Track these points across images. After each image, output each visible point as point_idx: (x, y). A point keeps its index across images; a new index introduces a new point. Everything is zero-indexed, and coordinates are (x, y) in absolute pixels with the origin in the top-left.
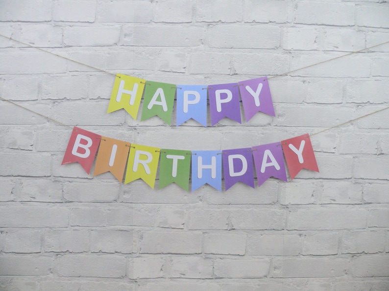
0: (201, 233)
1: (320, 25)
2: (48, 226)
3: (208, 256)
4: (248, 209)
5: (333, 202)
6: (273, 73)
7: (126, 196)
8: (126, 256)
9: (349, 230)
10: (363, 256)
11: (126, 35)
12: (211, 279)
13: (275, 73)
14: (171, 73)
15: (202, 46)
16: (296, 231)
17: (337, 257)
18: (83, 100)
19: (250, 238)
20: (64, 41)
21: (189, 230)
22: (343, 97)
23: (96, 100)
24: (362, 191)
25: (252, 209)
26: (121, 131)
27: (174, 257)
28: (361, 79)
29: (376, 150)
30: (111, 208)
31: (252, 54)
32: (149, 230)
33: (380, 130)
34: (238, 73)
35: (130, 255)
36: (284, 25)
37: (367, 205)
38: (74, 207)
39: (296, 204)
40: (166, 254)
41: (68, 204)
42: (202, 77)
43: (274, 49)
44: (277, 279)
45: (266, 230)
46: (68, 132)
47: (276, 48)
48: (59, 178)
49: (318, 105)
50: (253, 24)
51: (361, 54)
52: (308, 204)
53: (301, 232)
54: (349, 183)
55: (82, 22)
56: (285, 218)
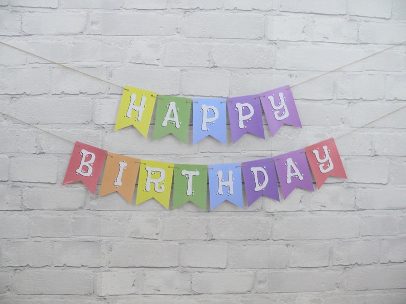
0: (177, 243)
1: (308, 13)
2: (6, 237)
3: (185, 270)
4: (230, 217)
5: (323, 209)
6: (256, 65)
7: (93, 203)
8: (93, 270)
9: (341, 239)
10: (356, 268)
11: (93, 23)
12: (189, 295)
13: (259, 66)
14: (144, 66)
15: (177, 36)
16: (282, 241)
17: (328, 270)
18: (45, 95)
19: (232, 249)
20: (23, 29)
21: (164, 240)
22: (333, 92)
23: (59, 96)
24: (355, 196)
25: (233, 217)
26: (87, 130)
27: (147, 271)
28: (354, 73)
29: (370, 151)
30: (76, 216)
31: (234, 45)
32: (118, 241)
33: (373, 129)
34: (218, 66)
35: (97, 269)
36: (269, 12)
37: (360, 212)
38: (35, 215)
39: (282, 212)
40: (138, 267)
41: (28, 212)
42: (178, 70)
43: (258, 39)
44: (262, 295)
45: (250, 240)
46: (28, 131)
47: (260, 39)
48: (18, 183)
49: (307, 101)
50: (234, 11)
51: (353, 46)
52: (296, 211)
53: (289, 242)
54: (341, 187)
55: (43, 8)
56: (271, 226)
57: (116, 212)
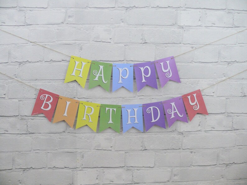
0: (124, 152)
1: (202, 9)
2: (17, 150)
3: (129, 169)
4: (156, 136)
5: (213, 129)
6: (171, 42)
8: (72, 169)
9: (224, 148)
10: (234, 166)
11: (69, 17)
12: (131, 184)
13: (173, 42)
14: (101, 43)
15: (122, 24)
16: (188, 150)
17: (216, 167)
18: (40, 62)
19: (157, 155)
20: (26, 21)
21: (116, 151)
22: (219, 58)
23: (49, 62)
24: (232, 121)
25: (158, 135)
27: (105, 170)
28: (231, 45)
29: (241, 93)
30: (61, 137)
31: (157, 29)
32: (88, 152)
33: (243, 80)
34: (147, 42)
35: (75, 169)
36: (178, 9)
37: (236, 131)
38: (35, 137)
39: (188, 132)
40: (100, 168)
41: (31, 135)
42: (123, 45)
43: (172, 25)
44: (176, 183)
45: (168, 149)
47: (173, 25)
48: (24, 117)
49: (202, 63)
50: (157, 8)
51: (230, 28)
52: (196, 131)
53: (192, 150)
54: (224, 116)
55: (39, 8)
56: (181, 141)
57: (86, 134)
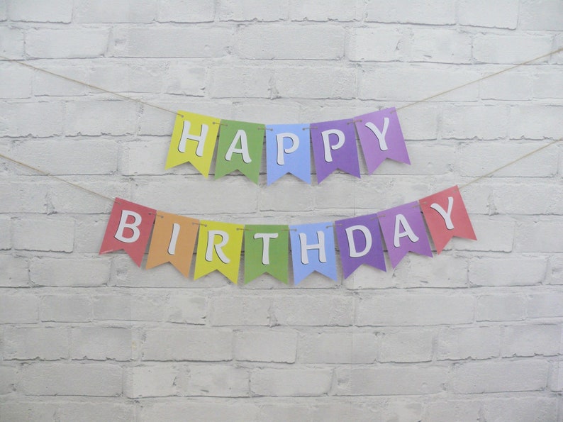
0: (230, 330)
1: (404, 24)
2: (8, 322)
3: (241, 365)
4: (299, 296)
5: (424, 285)
6: (334, 95)
7: (121, 277)
8: (122, 364)
9: (448, 325)
10: (469, 364)
11: (117, 42)
12: (246, 397)
13: (337, 96)
14: (184, 98)
15: (229, 57)
16: (370, 328)
17: (431, 366)
18: (57, 137)
19: (302, 338)
20: (27, 51)
21: (214, 326)
22: (438, 130)
23: (74, 138)
25: (304, 295)
26: (112, 183)
27: (191, 366)
28: (465, 104)
29: (488, 208)
30: (99, 295)
31: (303, 68)
32: (154, 327)
33: (493, 178)
34: (281, 96)
35: (127, 363)
36: (350, 24)
37: (474, 289)
38: (46, 294)
39: (369, 289)
40: (180, 361)
41: (37, 290)
42: (229, 102)
43: (336, 60)
44: (342, 398)
45: (326, 326)
46: (35, 184)
47: (338, 59)
48: (23, 252)
50: (303, 23)
51: (465, 66)
52: (387, 288)
53: (378, 329)
54: (448, 256)
55: (52, 23)
56: (354, 308)
57: (151, 289)
